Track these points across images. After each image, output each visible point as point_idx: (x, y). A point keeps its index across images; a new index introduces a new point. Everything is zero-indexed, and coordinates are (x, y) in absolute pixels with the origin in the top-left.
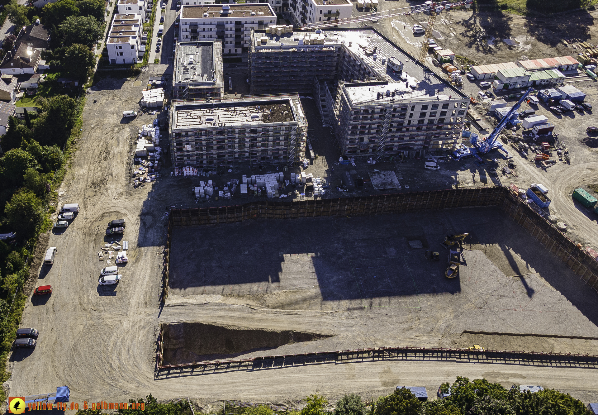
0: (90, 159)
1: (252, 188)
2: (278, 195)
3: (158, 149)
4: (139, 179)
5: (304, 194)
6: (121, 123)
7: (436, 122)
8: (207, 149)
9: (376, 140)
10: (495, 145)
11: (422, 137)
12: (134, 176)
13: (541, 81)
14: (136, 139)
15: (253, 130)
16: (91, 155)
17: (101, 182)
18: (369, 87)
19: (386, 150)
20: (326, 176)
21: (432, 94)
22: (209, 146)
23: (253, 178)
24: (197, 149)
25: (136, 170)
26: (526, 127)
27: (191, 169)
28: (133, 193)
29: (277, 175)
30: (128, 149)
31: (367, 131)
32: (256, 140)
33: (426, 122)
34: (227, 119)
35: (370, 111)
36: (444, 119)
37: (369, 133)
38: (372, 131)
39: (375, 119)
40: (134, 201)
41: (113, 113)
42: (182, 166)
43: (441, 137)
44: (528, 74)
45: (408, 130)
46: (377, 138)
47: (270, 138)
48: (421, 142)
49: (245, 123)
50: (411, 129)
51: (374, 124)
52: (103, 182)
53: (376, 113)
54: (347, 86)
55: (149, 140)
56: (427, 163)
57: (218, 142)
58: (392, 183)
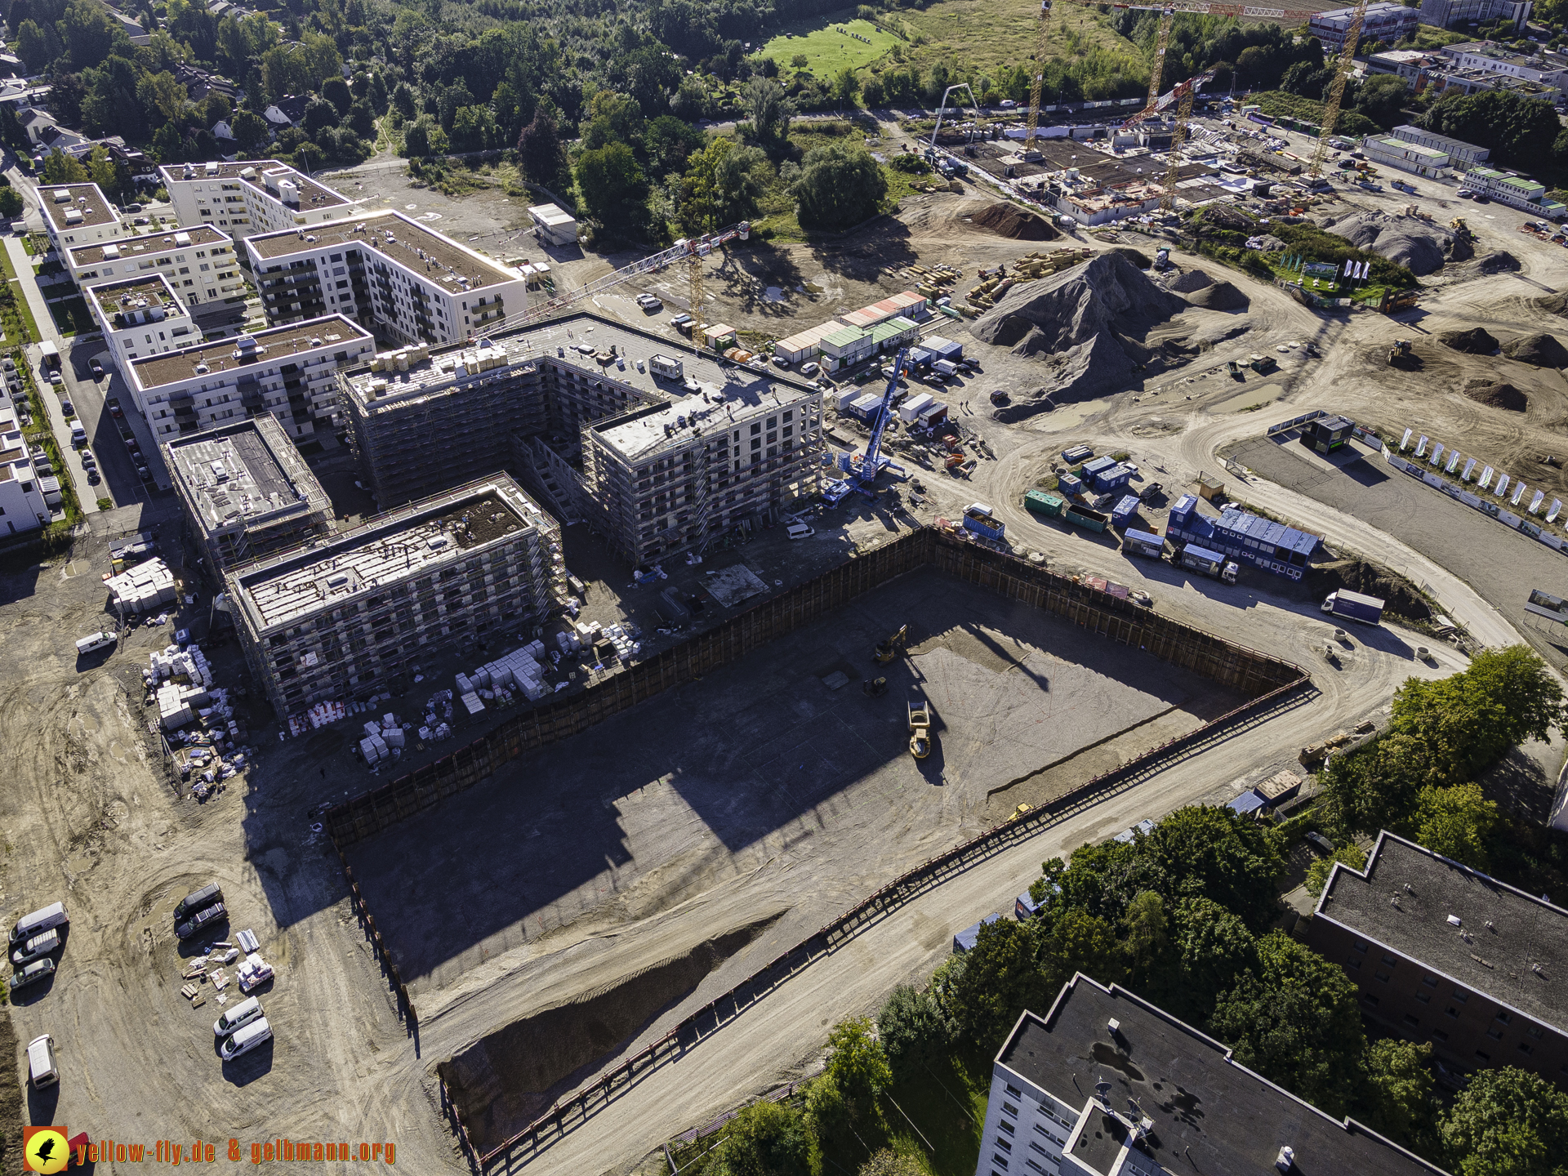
0: (34, 784)
1: (488, 695)
2: (550, 689)
3: (219, 693)
4: (204, 778)
5: (601, 665)
6: (79, 671)
7: (780, 449)
8: (353, 650)
9: (690, 517)
10: (880, 462)
11: (764, 486)
12: (186, 777)
13: (889, 340)
14: (144, 692)
15: (447, 572)
16: (31, 775)
17: (95, 825)
18: (641, 420)
19: (712, 529)
20: (624, 616)
21: (756, 402)
22: (357, 642)
23: (481, 673)
24: (330, 657)
25: (181, 761)
26: (908, 418)
27: (329, 706)
28: (203, 816)
29: (530, 648)
30: (134, 723)
31: (668, 505)
32: (458, 591)
33: (764, 456)
34: (379, 568)
35: (666, 463)
36: (790, 442)
37: (674, 507)
38: (678, 501)
39: (679, 475)
40: (215, 833)
41: (44, 656)
42: (302, 708)
43: (794, 474)
44: (867, 333)
45: (738, 480)
46: (690, 512)
47: (488, 578)
48: (764, 496)
49: (424, 564)
50: (742, 475)
51: (679, 486)
52: (100, 823)
53: (678, 464)
54: (601, 429)
55: (182, 683)
56: (792, 529)
57: (374, 625)
58: (749, 586)
